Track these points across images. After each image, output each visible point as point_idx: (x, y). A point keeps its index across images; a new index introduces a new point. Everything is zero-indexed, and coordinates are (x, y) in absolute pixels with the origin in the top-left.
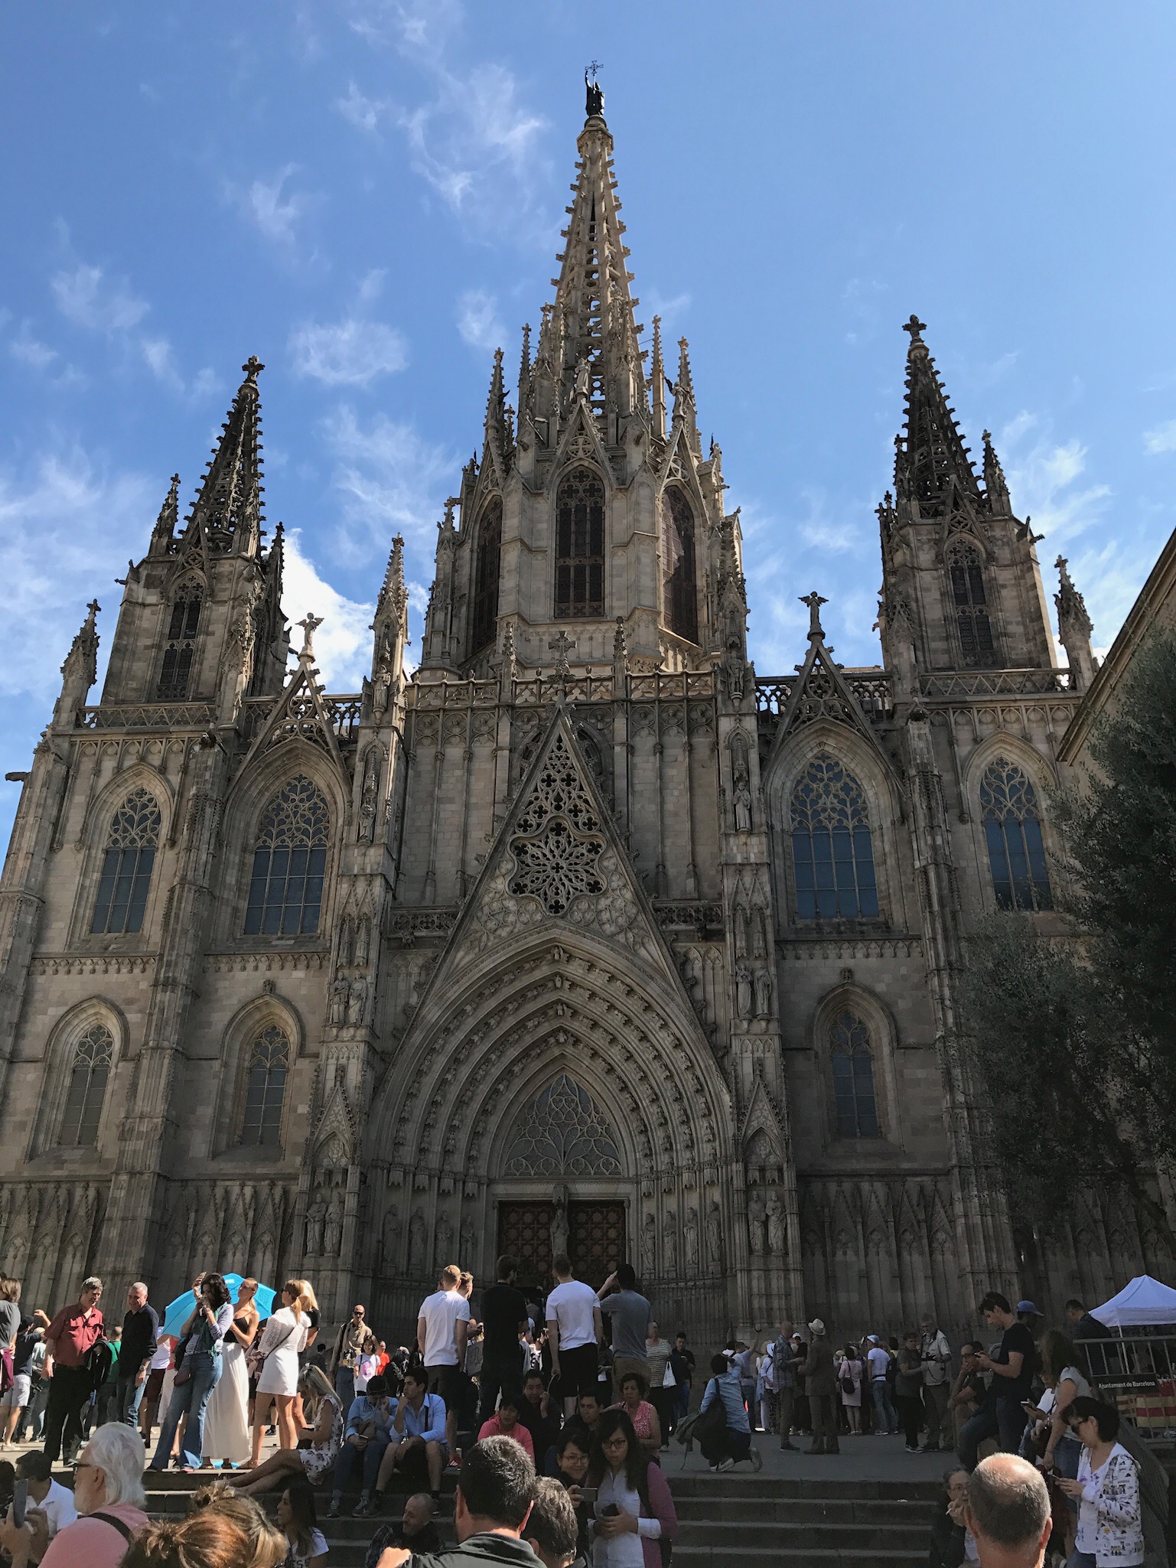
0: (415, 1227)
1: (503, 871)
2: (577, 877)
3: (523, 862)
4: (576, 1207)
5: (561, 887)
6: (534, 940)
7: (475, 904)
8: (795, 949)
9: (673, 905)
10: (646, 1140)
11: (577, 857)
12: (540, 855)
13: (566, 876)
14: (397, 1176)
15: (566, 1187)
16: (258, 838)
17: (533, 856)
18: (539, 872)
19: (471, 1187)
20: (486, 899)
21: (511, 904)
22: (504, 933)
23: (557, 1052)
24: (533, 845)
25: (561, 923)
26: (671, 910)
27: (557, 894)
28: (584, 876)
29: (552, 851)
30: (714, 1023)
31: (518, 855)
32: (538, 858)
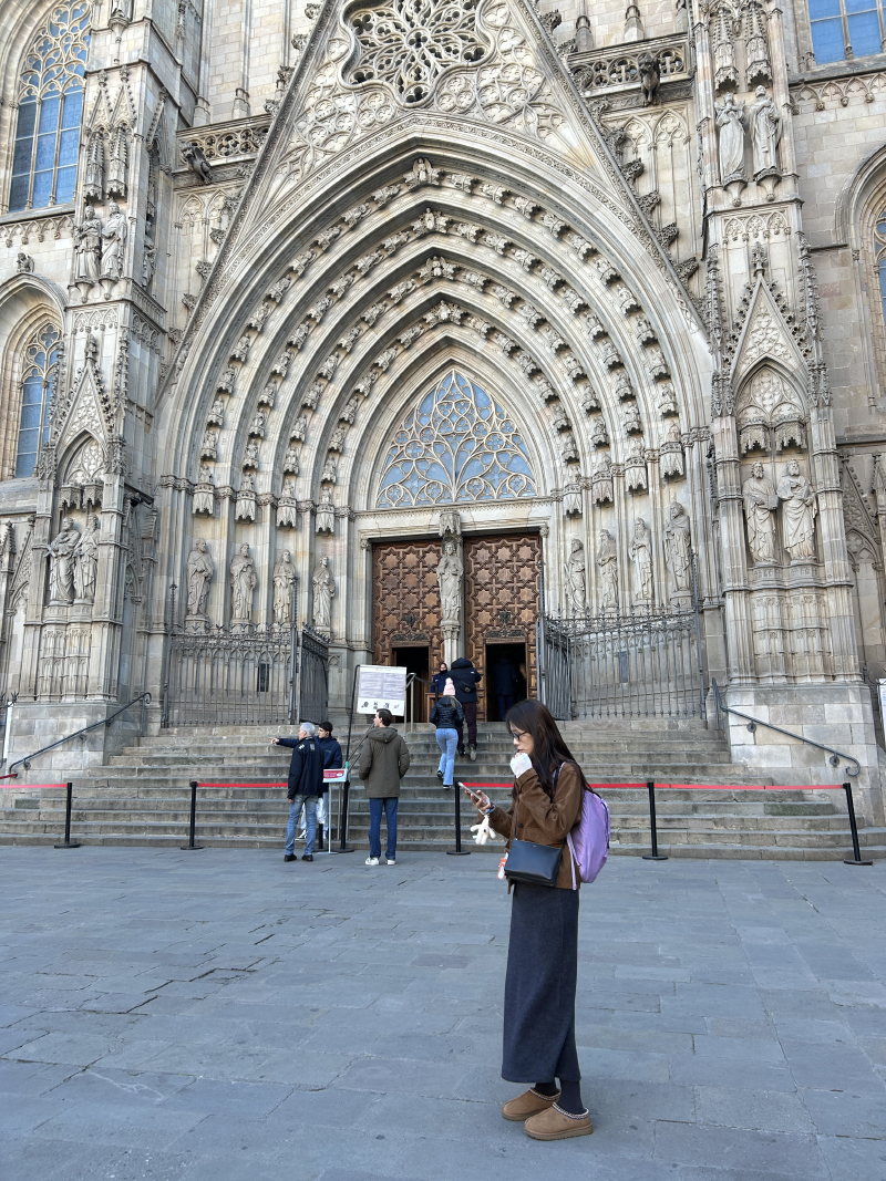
0: (236, 569)
1: (334, 57)
2: (448, 50)
3: (365, 43)
4: (471, 539)
5: (425, 69)
6: (384, 145)
7: (295, 109)
8: (815, 96)
9: (603, 58)
10: (569, 439)
11: (449, 19)
12: (392, 28)
13: (432, 51)
14: (202, 500)
15: (456, 514)
16: (19, 88)
17: (381, 31)
18: (391, 51)
19: (324, 520)
20: (311, 101)
21: (348, 103)
22: (337, 145)
23: (438, 336)
24: (381, 14)
25: (422, 115)
26: (600, 67)
27: (418, 78)
28: (460, 45)
29: (408, 19)
30: (674, 225)
31: (359, 32)
32: (388, 31)
